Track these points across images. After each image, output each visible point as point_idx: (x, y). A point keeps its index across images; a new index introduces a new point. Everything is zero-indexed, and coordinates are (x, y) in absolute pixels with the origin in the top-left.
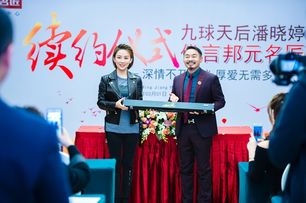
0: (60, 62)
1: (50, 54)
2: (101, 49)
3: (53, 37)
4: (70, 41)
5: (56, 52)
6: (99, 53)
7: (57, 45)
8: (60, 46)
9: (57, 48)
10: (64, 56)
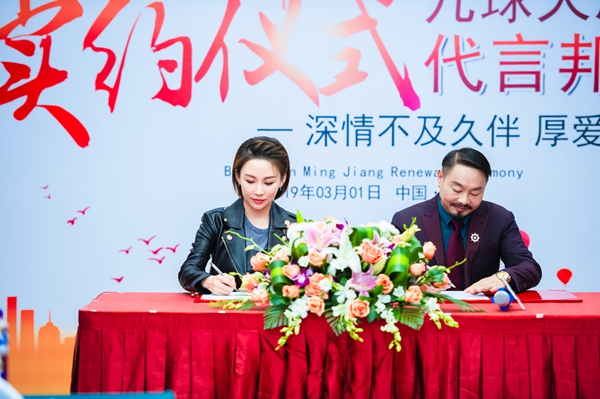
0: (48, 96)
1: (17, 71)
2: (175, 53)
3: (25, 14)
4: (80, 27)
5: (34, 63)
6: (169, 65)
7: (37, 41)
8: (46, 45)
9: (39, 52)
10: (60, 76)
